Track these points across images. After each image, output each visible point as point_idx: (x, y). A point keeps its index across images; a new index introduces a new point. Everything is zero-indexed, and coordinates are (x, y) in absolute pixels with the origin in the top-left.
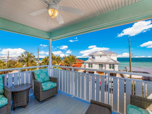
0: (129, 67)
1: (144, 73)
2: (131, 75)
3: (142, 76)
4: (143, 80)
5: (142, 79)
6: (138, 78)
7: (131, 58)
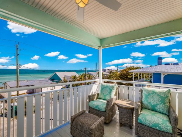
0: (16, 82)
1: (29, 86)
2: (18, 92)
3: (27, 90)
4: (28, 94)
5: (26, 93)
6: (23, 94)
7: (18, 70)
